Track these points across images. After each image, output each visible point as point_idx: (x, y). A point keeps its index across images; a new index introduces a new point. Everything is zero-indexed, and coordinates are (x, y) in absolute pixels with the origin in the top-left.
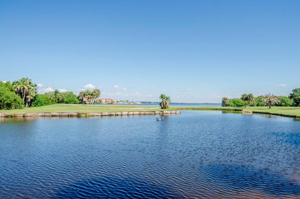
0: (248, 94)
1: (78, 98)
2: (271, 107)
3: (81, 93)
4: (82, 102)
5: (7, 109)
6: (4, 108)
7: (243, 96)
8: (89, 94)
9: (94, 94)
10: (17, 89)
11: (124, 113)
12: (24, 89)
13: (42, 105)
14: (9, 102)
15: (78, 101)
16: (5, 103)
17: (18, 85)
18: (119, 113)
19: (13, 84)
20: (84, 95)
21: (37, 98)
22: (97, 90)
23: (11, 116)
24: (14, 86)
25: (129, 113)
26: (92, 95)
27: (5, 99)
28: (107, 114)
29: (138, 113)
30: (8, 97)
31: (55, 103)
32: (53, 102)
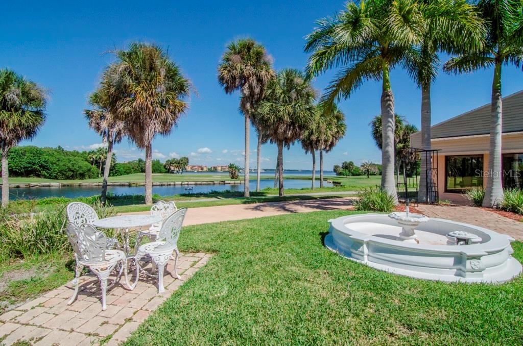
0: (348, 162)
1: (165, 166)
2: (369, 176)
3: (167, 161)
4: (169, 171)
5: (81, 179)
6: (77, 178)
7: (343, 163)
8: (176, 163)
9: (181, 163)
10: (93, 159)
11: (177, 183)
12: (100, 158)
13: (121, 175)
14: (81, 172)
15: (164, 170)
16: (78, 172)
17: (94, 154)
18: (172, 183)
19: (89, 154)
20: (171, 163)
21: (116, 168)
22: (185, 158)
23: (68, 186)
24: (90, 155)
25: (183, 183)
26: (179, 163)
27: (78, 169)
28: (158, 183)
29: (194, 183)
30: (80, 167)
31: (138, 172)
32: (136, 171)
